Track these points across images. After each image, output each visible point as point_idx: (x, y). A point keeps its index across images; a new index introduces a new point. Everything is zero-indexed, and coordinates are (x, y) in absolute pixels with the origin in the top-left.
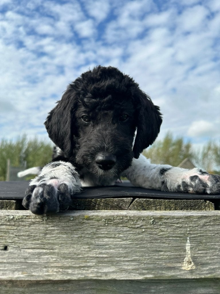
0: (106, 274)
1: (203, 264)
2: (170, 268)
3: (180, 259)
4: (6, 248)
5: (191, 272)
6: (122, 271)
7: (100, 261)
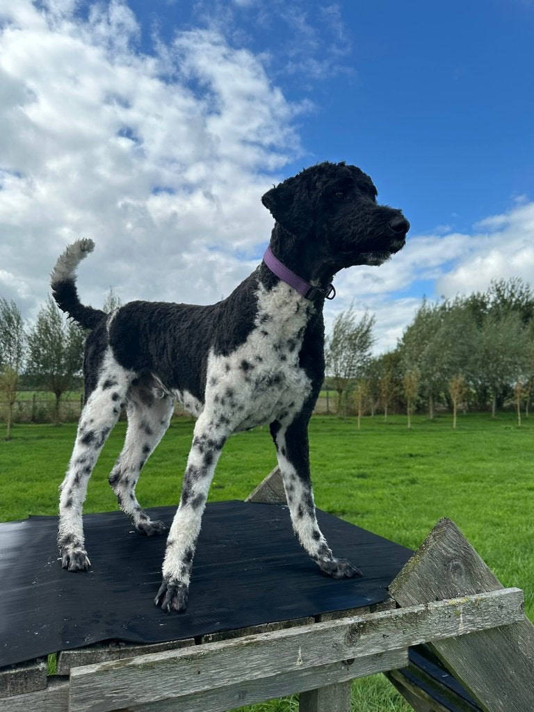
0: (256, 676)
1: (307, 660)
2: (289, 666)
3: (295, 660)
4: (199, 673)
5: (301, 666)
6: (265, 672)
7: (253, 669)
